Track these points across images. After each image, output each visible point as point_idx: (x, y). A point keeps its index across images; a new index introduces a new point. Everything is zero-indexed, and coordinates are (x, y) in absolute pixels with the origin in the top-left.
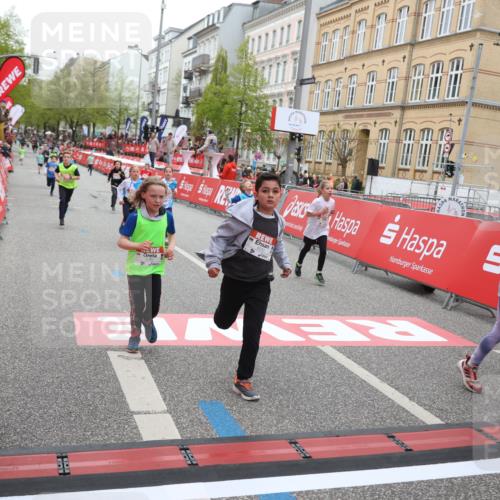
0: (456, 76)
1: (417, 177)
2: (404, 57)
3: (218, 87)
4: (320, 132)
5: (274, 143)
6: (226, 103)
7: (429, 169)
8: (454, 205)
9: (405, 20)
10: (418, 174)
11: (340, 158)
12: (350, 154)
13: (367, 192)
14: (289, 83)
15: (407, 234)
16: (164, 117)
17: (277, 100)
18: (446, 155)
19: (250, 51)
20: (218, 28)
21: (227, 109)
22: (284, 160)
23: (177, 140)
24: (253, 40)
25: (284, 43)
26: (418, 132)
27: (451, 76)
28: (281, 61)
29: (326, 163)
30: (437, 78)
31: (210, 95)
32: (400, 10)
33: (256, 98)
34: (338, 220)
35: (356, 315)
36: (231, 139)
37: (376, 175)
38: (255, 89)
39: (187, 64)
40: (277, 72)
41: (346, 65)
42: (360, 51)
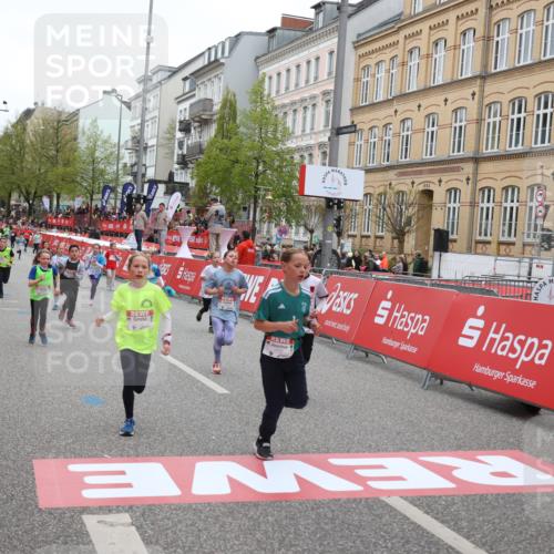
0: (545, 115)
1: (502, 252)
2: (474, 94)
3: (226, 141)
4: (366, 195)
5: (304, 212)
6: (237, 161)
7: (518, 240)
9: (471, 46)
10: (503, 248)
11: (394, 230)
12: (408, 223)
13: (434, 275)
14: (320, 132)
15: (496, 332)
16: (153, 183)
17: (306, 155)
18: (539, 221)
19: (266, 93)
20: (223, 64)
21: (237, 169)
22: (318, 235)
23: (170, 214)
24: (270, 78)
25: (312, 81)
26: (498, 191)
27: (538, 116)
28: (309, 104)
29: (377, 237)
30: (519, 120)
31: (215, 152)
32: (464, 33)
33: (278, 153)
34: (399, 315)
35: (433, 450)
36: (245, 209)
37: (446, 251)
38: (276, 141)
39: (183, 111)
40: (305, 118)
41: (396, 106)
42: (414, 88)
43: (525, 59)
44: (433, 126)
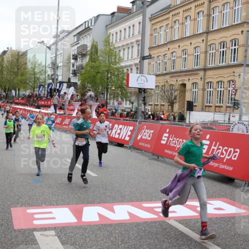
0: (235, 49)
1: (217, 110)
2: (203, 40)
3: (93, 63)
4: (156, 86)
5: (129, 95)
6: (99, 72)
7: (224, 105)
8: (241, 126)
9: (202, 19)
10: (217, 108)
11: (169, 102)
12: (175, 98)
13: (187, 121)
14: (135, 59)
15: (215, 146)
16: (61, 83)
17: (129, 69)
18: (233, 96)
19: (111, 41)
20: (91, 29)
21: (99, 75)
22: (135, 104)
24: (113, 35)
25: (131, 36)
26: (215, 83)
27: (232, 49)
28: (130, 46)
29: (161, 105)
30: (223, 51)
31: (89, 68)
32: (198, 13)
33: (117, 69)
34: (172, 139)
36: (102, 94)
37: (192, 110)
38: (116, 63)
39: (74, 50)
40: (128, 53)
41: (169, 46)
42: (177, 38)
43: (226, 24)
44: (185, 55)
